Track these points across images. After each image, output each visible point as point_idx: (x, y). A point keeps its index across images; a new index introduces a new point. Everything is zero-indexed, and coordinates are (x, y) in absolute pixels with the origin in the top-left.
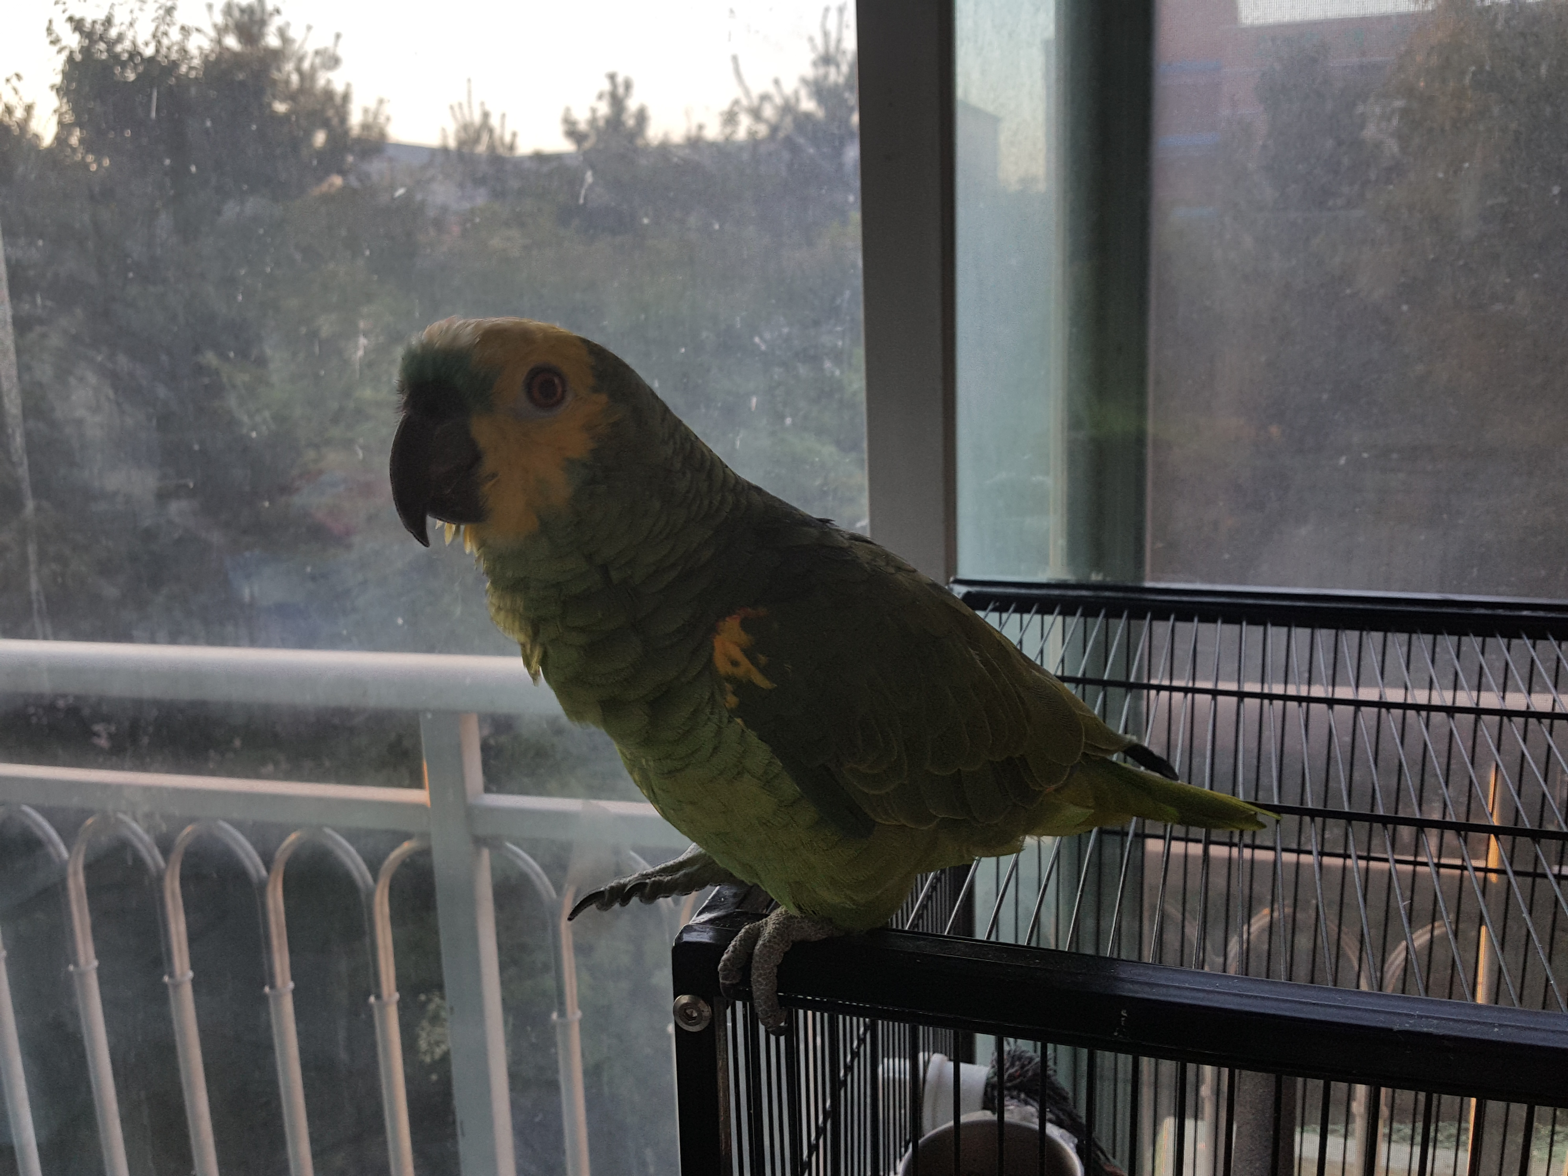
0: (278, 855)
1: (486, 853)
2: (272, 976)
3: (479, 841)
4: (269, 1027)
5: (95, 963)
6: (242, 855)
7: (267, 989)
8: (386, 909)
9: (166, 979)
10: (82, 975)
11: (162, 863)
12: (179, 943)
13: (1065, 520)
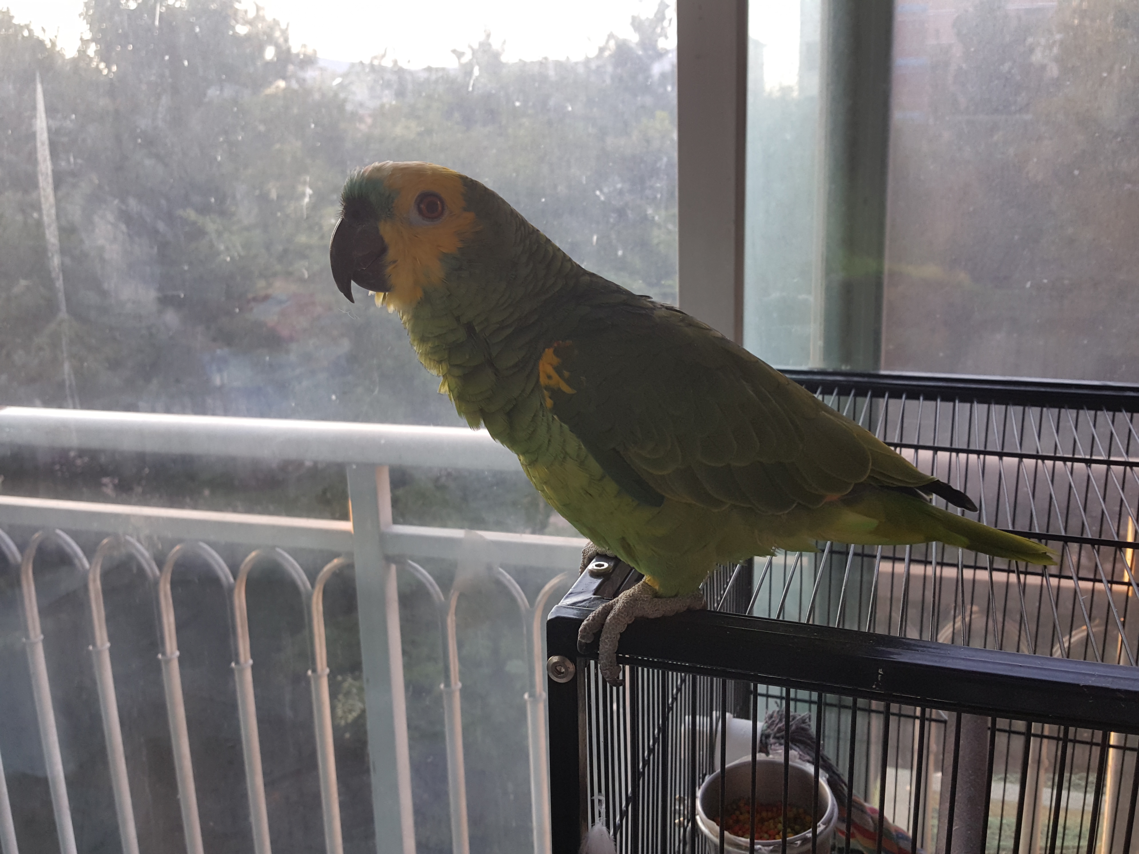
0: (242, 566)
1: (393, 567)
2: (237, 655)
3: (389, 559)
4: (234, 692)
5: (108, 645)
6: (216, 567)
7: (233, 665)
8: (321, 608)
9: (160, 656)
10: (99, 653)
11: (157, 572)
12: (170, 631)
13: (822, 327)
